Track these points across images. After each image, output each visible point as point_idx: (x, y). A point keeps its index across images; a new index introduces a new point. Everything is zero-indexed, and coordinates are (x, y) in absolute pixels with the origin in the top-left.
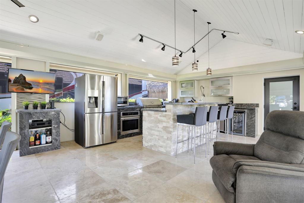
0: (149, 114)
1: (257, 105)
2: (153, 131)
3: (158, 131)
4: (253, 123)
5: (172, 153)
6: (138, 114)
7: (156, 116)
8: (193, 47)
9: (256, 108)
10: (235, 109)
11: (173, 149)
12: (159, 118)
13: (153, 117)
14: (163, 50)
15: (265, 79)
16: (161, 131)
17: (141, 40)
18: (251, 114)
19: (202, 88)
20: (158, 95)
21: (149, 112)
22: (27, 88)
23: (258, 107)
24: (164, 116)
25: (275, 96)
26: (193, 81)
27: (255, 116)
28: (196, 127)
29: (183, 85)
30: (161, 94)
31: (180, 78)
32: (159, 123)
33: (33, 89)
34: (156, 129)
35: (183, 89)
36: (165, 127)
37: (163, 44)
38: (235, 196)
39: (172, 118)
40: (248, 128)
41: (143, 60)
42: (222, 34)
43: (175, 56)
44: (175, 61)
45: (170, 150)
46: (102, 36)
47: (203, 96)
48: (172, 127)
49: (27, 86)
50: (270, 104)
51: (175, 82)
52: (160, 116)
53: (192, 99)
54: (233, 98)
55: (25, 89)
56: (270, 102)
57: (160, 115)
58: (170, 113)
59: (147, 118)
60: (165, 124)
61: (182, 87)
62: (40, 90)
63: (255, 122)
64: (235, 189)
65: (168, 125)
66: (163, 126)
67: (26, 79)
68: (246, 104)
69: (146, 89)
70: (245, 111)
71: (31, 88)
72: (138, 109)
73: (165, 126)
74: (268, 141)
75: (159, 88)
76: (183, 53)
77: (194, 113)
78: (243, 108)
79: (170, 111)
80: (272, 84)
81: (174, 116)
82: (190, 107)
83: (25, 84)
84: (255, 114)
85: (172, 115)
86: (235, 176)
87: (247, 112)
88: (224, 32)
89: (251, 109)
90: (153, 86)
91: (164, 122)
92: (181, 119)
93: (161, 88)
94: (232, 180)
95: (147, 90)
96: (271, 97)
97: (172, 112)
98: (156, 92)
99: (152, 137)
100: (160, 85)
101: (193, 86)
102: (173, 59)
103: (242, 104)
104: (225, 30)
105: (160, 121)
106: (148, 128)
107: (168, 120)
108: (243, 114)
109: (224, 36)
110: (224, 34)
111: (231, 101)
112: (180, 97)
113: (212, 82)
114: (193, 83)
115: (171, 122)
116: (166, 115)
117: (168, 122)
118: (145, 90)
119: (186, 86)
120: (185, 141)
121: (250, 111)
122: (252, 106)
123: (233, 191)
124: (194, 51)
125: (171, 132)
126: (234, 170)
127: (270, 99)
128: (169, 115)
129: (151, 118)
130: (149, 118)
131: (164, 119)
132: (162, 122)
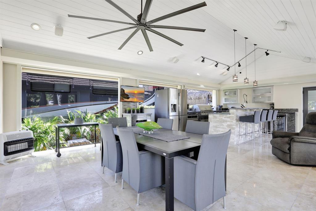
0: (214, 116)
1: (297, 110)
2: (218, 129)
3: (223, 128)
4: (293, 125)
5: (235, 143)
6: (197, 117)
7: (221, 117)
8: (238, 62)
9: (296, 112)
10: (278, 113)
11: (236, 140)
12: (224, 118)
13: (219, 118)
14: (216, 67)
15: (304, 88)
16: (226, 128)
17: (203, 61)
18: (291, 117)
19: (245, 95)
20: (194, 101)
21: (214, 115)
22: (125, 98)
23: (298, 111)
24: (228, 118)
25: (314, 101)
26: (236, 90)
27: (295, 119)
28: (255, 124)
29: (226, 93)
30: (197, 101)
31: (223, 87)
33: (130, 98)
34: (221, 127)
35: (226, 97)
36: (229, 125)
37: (216, 62)
38: (290, 154)
39: (235, 118)
40: (289, 129)
41: (198, 74)
42: (266, 52)
43: (235, 75)
44: (235, 78)
45: (233, 140)
46: (179, 60)
47: (246, 102)
48: (235, 124)
49: (125, 96)
50: (309, 109)
51: (219, 91)
52: (225, 118)
53: (242, 105)
54: (274, 105)
55: (124, 99)
56: (309, 107)
57: (225, 116)
58: (233, 115)
59: (212, 119)
60: (229, 123)
61: (225, 95)
62: (135, 100)
63: (295, 124)
64: (290, 151)
65: (232, 123)
67: (125, 92)
68: (287, 109)
70: (286, 115)
71: (128, 98)
72: (197, 114)
74: (308, 130)
75: (196, 95)
76: (230, 68)
77: (253, 114)
78: (284, 112)
79: (233, 114)
80: (309, 92)
81: (236, 117)
82: (245, 111)
83: (124, 95)
84: (295, 117)
85: (235, 116)
86: (290, 144)
87: (288, 116)
88: (268, 50)
89: (292, 113)
90: (190, 93)
91: (229, 121)
92: (243, 119)
93: (197, 95)
94: (288, 146)
96: (310, 102)
97: (235, 114)
98: (193, 98)
99: (218, 132)
101: (236, 94)
102: (233, 77)
103: (283, 109)
104: (268, 49)
105: (224, 121)
106: (214, 126)
107: (232, 120)
108: (284, 117)
109: (267, 54)
110: (267, 52)
111: (272, 107)
112: (224, 104)
113: (254, 91)
114: (236, 91)
115: (235, 121)
116: (230, 117)
119: (229, 94)
120: (242, 135)
121: (290, 115)
122: (292, 110)
123: (289, 152)
124: (239, 66)
125: (234, 128)
126: (289, 141)
127: (308, 104)
128: (233, 117)
129: (217, 119)
130: (214, 119)
131: (229, 119)
132: (226, 121)
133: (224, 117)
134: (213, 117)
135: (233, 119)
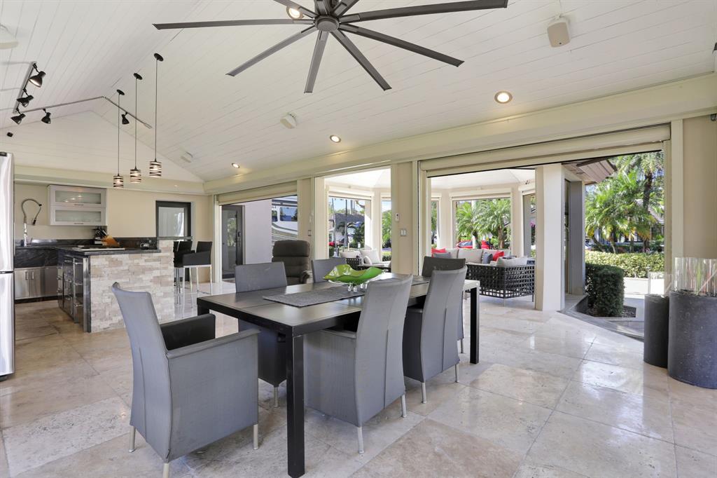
0: (112, 261)
7: (136, 261)
12: (143, 264)
13: (127, 264)
19: (29, 204)
21: (113, 256)
24: (154, 260)
32: (143, 273)
36: (158, 277)
42: (123, 116)
52: (146, 261)
57: (146, 258)
58: (168, 254)
60: (157, 273)
65: (164, 273)
66: (154, 277)
73: (159, 275)
79: (168, 250)
85: (173, 256)
88: (127, 113)
91: (158, 269)
97: (173, 251)
105: (144, 270)
107: (165, 265)
109: (125, 121)
110: (126, 117)
113: (56, 194)
115: (172, 267)
116: (159, 257)
117: (166, 268)
128: (167, 257)
129: (122, 268)
130: (114, 268)
131: (157, 264)
132: (151, 269)
133: (143, 260)
134: (107, 263)
135: (167, 263)
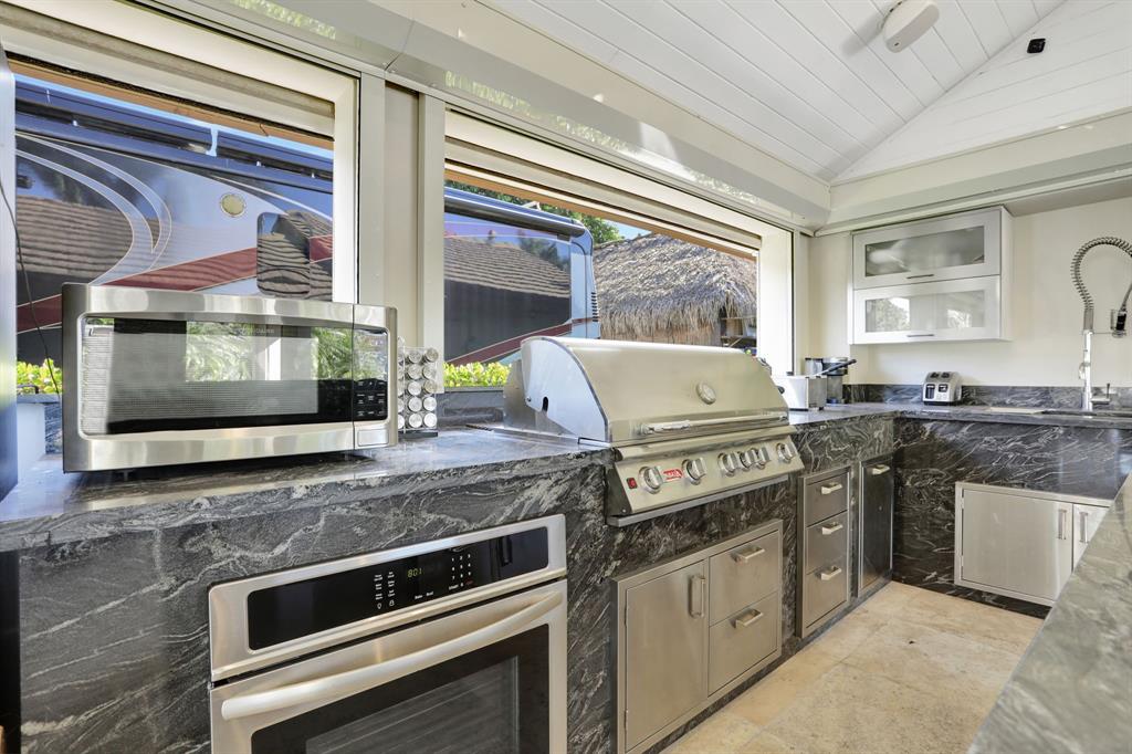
61: (872, 270)
69: (590, 315)
95: (595, 319)
100: (660, 298)
112: (857, 346)
118: (587, 320)
119: (901, 262)
